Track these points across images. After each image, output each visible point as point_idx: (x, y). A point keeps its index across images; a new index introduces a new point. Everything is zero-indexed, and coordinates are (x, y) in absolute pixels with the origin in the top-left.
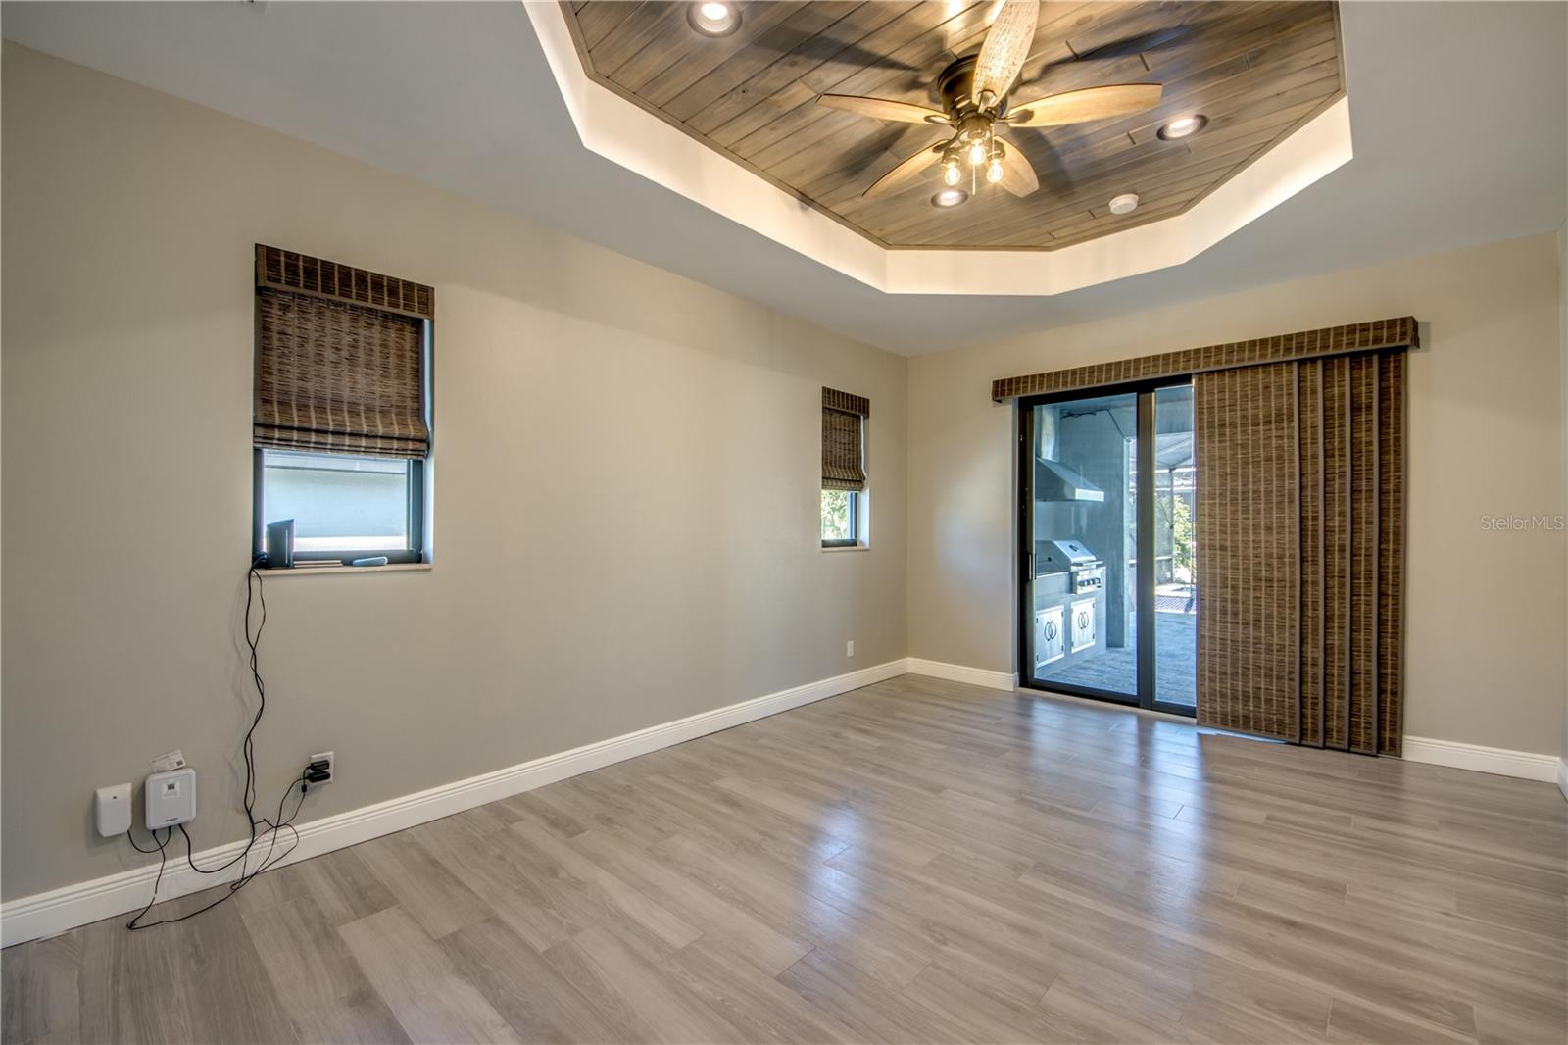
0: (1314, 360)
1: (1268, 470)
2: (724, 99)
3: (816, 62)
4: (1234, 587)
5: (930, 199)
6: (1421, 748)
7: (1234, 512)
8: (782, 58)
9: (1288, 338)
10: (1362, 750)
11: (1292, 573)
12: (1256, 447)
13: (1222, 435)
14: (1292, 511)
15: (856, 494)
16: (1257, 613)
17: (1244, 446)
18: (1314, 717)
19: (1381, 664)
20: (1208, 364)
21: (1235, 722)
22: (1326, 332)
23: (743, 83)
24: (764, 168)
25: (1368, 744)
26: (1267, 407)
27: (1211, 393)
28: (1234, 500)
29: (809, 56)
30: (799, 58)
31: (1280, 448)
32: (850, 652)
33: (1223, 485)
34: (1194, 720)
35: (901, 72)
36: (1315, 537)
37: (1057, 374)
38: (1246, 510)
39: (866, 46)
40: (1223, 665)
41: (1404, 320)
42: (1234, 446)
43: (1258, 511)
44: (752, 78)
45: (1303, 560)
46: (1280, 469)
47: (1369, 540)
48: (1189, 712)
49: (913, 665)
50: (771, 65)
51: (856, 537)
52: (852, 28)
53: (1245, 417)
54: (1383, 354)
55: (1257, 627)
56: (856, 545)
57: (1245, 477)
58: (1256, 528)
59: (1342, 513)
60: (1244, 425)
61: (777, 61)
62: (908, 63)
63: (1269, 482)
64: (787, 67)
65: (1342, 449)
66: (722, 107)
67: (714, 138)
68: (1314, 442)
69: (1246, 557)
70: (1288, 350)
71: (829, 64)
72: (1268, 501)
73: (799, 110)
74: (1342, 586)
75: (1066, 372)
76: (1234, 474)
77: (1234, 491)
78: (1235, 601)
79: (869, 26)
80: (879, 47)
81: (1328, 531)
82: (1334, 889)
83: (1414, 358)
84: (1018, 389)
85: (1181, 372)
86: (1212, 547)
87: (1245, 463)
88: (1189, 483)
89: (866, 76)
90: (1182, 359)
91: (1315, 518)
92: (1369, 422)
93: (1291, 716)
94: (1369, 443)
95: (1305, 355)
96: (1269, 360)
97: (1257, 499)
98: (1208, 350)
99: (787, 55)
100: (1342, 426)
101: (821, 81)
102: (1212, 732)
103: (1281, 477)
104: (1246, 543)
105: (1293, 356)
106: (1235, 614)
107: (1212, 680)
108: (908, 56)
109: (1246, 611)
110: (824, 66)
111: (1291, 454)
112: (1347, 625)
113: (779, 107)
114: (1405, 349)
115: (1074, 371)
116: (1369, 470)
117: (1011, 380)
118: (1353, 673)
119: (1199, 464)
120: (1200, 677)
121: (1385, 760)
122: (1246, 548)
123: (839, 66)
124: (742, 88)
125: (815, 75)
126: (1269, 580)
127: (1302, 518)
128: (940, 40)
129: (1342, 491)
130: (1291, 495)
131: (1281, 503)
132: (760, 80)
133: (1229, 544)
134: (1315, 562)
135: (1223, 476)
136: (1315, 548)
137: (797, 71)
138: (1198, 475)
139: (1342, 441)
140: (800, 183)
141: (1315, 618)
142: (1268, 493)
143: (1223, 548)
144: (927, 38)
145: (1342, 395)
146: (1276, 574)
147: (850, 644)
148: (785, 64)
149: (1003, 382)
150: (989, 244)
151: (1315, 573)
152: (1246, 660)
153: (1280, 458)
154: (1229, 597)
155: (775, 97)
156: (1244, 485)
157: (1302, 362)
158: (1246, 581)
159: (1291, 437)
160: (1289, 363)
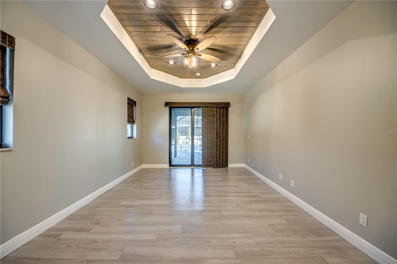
0: (218, 107)
1: (212, 124)
2: (137, 21)
3: (166, 25)
4: (207, 143)
5: (167, 62)
6: (230, 165)
7: (207, 131)
8: (159, 20)
9: (215, 103)
10: (224, 167)
11: (215, 140)
12: (210, 120)
13: (206, 118)
14: (215, 131)
15: (132, 125)
16: (211, 147)
17: (209, 120)
18: (218, 163)
19: (226, 154)
20: (204, 105)
21: (207, 166)
22: (220, 103)
23: (146, 20)
24: (135, 40)
25: (224, 166)
26: (212, 114)
27: (204, 110)
28: (207, 129)
29: (165, 23)
30: (163, 23)
31: (214, 120)
32: (133, 165)
33: (206, 126)
34: (202, 167)
35: (181, 36)
36: (218, 135)
37: (179, 103)
38: (209, 131)
39: (178, 28)
40: (206, 157)
41: (228, 103)
42: (207, 120)
43: (211, 131)
44: (149, 20)
45: (217, 138)
46: (214, 124)
47: (224, 135)
48: (201, 166)
49: (144, 166)
50: (156, 20)
51: (132, 136)
52: (178, 23)
53: (209, 115)
54: (226, 107)
55: (211, 150)
56: (132, 138)
57: (209, 125)
58: (211, 133)
59: (221, 131)
60: (209, 116)
61: (157, 20)
62: (183, 35)
63: (212, 126)
64: (158, 23)
65: (221, 121)
66: (135, 22)
67: (127, 27)
68: (218, 120)
69: (209, 138)
70: (215, 105)
71: (168, 27)
72: (212, 129)
73: (154, 32)
74: (221, 142)
75: (180, 103)
76: (207, 124)
77: (207, 127)
78: (207, 146)
79: (181, 25)
80: (180, 30)
81: (220, 134)
82: (236, 186)
83: (229, 108)
84: (171, 105)
85: (200, 106)
86: (204, 137)
87: (209, 123)
88: (201, 125)
89: (174, 33)
90: (200, 104)
91: (218, 132)
92: (224, 117)
93: (215, 164)
94: (224, 121)
95: (217, 106)
96: (212, 106)
97: (211, 129)
98: (204, 103)
99: (161, 20)
100: (221, 118)
101: (164, 29)
102: (204, 168)
103: (214, 125)
104: (209, 136)
105: (216, 106)
106: (208, 148)
107: (204, 159)
108: (184, 34)
109: (209, 147)
110: (167, 27)
111: (215, 122)
112: (222, 148)
113: (150, 29)
114: (228, 107)
115: (182, 103)
116: (224, 124)
117: (169, 102)
118: (223, 156)
119: (202, 122)
120: (202, 159)
121: (226, 168)
122: (209, 137)
123: (170, 28)
124: (144, 21)
125: (163, 27)
126: (212, 142)
127: (217, 132)
128: (191, 34)
129: (221, 128)
130: (215, 128)
131: (214, 129)
132: (150, 22)
133: (207, 136)
134: (218, 139)
135: (206, 124)
136: (218, 136)
137: (160, 25)
138: (202, 124)
139: (221, 120)
140: (141, 47)
141: (218, 147)
142: (212, 128)
143: (206, 137)
144: (190, 33)
145: (221, 113)
146: (213, 141)
147: (133, 163)
148: (159, 22)
149: (167, 102)
150: (173, 74)
151: (218, 140)
152: (209, 155)
153: (214, 122)
154: (207, 145)
155: (151, 27)
156: (209, 126)
157: (217, 107)
158: (209, 142)
159: (215, 119)
160: (215, 107)
